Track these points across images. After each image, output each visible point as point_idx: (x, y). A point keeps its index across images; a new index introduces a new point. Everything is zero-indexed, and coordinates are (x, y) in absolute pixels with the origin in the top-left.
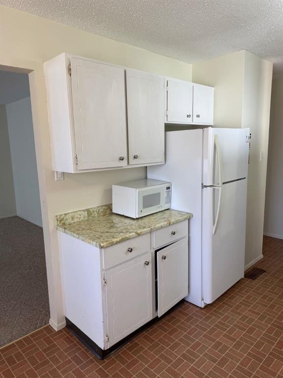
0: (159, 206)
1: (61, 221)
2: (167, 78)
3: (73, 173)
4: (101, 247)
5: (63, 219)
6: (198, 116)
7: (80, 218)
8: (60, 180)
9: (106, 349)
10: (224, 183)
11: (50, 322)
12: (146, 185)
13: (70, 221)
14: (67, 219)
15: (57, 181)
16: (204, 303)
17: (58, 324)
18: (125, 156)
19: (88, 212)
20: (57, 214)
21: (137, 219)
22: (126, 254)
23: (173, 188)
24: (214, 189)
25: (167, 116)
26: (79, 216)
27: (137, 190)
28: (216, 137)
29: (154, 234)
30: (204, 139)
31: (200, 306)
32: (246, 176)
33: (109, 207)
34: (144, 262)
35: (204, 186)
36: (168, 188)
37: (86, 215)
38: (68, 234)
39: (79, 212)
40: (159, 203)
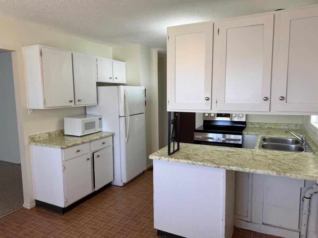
0: (94, 129)
1: (32, 139)
2: (96, 57)
3: (43, 109)
4: (62, 148)
5: (34, 138)
6: (116, 78)
7: (44, 138)
8: (31, 114)
9: (65, 207)
10: (130, 115)
11: (23, 205)
12: (86, 117)
13: (38, 139)
14: (36, 138)
15: (30, 115)
16: (123, 183)
17: (30, 204)
18: (73, 99)
19: (49, 134)
20: (30, 135)
21: (81, 136)
22: (76, 153)
23: (103, 119)
24: (125, 118)
25: (97, 78)
26: (43, 137)
27: (81, 119)
28: (125, 90)
29: (92, 143)
30: (119, 91)
31: (120, 186)
32: (144, 112)
33: (62, 132)
34: (86, 158)
35: (120, 117)
36: (100, 119)
37: (48, 136)
38: (38, 145)
39: (43, 134)
40: (95, 128)
